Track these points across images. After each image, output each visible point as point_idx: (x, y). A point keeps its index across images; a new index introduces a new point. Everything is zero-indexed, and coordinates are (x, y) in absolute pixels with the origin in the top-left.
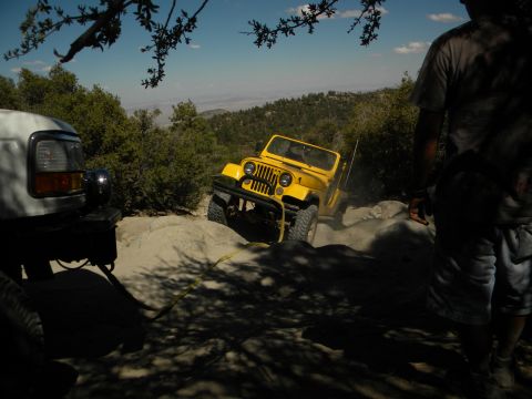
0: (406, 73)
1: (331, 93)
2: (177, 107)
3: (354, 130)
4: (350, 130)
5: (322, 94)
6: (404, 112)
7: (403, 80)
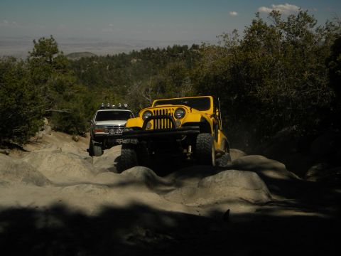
0: (258, 14)
1: (195, 47)
2: (37, 42)
3: (198, 72)
4: (194, 72)
5: (186, 47)
6: (250, 55)
7: (254, 22)
